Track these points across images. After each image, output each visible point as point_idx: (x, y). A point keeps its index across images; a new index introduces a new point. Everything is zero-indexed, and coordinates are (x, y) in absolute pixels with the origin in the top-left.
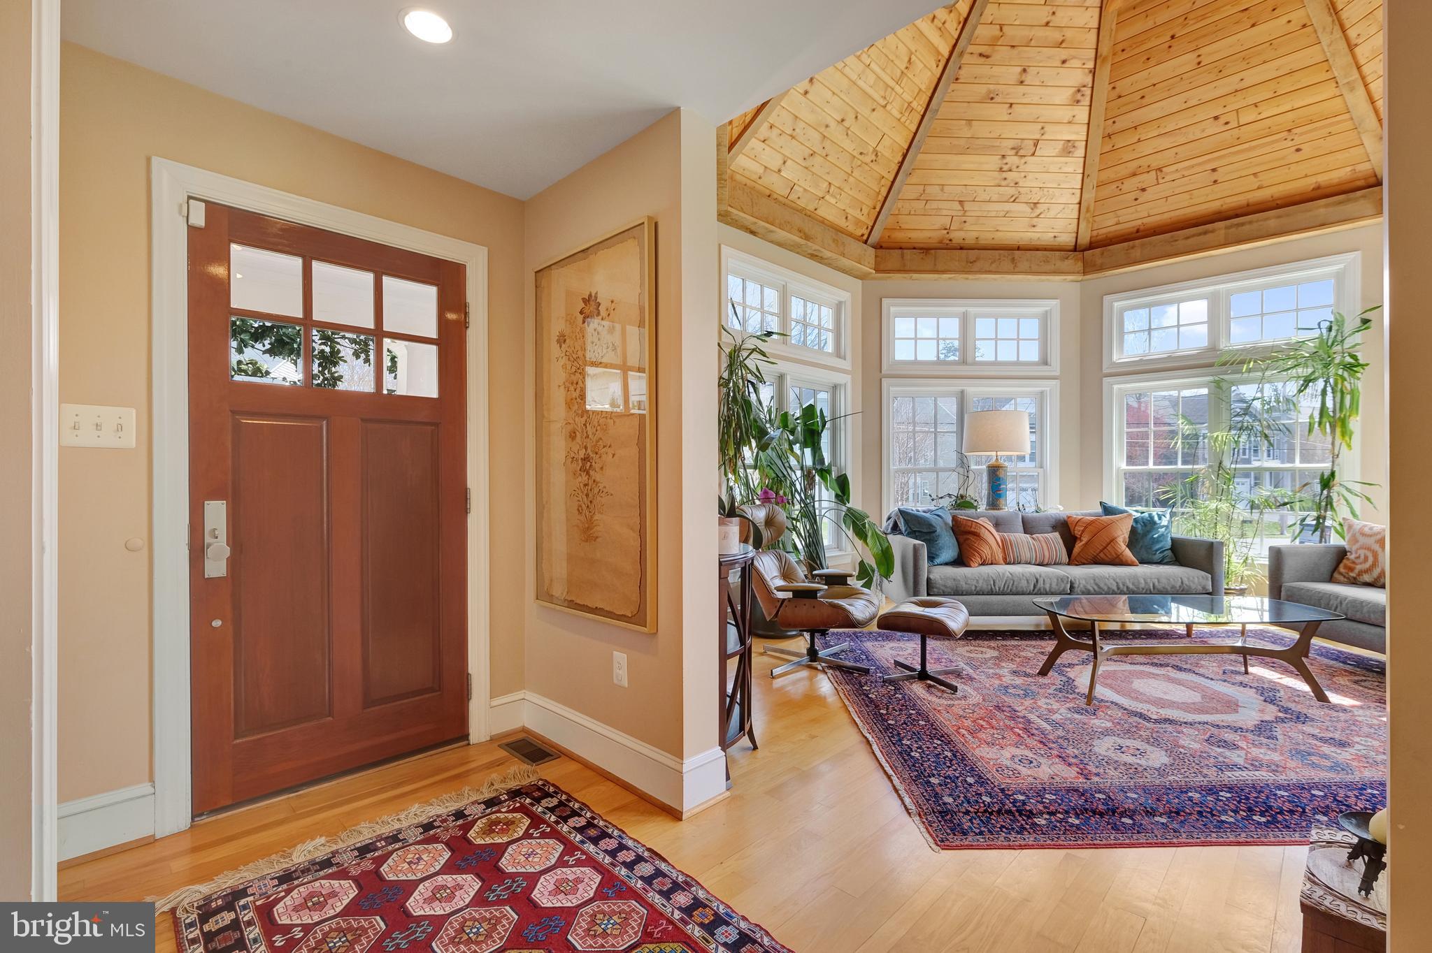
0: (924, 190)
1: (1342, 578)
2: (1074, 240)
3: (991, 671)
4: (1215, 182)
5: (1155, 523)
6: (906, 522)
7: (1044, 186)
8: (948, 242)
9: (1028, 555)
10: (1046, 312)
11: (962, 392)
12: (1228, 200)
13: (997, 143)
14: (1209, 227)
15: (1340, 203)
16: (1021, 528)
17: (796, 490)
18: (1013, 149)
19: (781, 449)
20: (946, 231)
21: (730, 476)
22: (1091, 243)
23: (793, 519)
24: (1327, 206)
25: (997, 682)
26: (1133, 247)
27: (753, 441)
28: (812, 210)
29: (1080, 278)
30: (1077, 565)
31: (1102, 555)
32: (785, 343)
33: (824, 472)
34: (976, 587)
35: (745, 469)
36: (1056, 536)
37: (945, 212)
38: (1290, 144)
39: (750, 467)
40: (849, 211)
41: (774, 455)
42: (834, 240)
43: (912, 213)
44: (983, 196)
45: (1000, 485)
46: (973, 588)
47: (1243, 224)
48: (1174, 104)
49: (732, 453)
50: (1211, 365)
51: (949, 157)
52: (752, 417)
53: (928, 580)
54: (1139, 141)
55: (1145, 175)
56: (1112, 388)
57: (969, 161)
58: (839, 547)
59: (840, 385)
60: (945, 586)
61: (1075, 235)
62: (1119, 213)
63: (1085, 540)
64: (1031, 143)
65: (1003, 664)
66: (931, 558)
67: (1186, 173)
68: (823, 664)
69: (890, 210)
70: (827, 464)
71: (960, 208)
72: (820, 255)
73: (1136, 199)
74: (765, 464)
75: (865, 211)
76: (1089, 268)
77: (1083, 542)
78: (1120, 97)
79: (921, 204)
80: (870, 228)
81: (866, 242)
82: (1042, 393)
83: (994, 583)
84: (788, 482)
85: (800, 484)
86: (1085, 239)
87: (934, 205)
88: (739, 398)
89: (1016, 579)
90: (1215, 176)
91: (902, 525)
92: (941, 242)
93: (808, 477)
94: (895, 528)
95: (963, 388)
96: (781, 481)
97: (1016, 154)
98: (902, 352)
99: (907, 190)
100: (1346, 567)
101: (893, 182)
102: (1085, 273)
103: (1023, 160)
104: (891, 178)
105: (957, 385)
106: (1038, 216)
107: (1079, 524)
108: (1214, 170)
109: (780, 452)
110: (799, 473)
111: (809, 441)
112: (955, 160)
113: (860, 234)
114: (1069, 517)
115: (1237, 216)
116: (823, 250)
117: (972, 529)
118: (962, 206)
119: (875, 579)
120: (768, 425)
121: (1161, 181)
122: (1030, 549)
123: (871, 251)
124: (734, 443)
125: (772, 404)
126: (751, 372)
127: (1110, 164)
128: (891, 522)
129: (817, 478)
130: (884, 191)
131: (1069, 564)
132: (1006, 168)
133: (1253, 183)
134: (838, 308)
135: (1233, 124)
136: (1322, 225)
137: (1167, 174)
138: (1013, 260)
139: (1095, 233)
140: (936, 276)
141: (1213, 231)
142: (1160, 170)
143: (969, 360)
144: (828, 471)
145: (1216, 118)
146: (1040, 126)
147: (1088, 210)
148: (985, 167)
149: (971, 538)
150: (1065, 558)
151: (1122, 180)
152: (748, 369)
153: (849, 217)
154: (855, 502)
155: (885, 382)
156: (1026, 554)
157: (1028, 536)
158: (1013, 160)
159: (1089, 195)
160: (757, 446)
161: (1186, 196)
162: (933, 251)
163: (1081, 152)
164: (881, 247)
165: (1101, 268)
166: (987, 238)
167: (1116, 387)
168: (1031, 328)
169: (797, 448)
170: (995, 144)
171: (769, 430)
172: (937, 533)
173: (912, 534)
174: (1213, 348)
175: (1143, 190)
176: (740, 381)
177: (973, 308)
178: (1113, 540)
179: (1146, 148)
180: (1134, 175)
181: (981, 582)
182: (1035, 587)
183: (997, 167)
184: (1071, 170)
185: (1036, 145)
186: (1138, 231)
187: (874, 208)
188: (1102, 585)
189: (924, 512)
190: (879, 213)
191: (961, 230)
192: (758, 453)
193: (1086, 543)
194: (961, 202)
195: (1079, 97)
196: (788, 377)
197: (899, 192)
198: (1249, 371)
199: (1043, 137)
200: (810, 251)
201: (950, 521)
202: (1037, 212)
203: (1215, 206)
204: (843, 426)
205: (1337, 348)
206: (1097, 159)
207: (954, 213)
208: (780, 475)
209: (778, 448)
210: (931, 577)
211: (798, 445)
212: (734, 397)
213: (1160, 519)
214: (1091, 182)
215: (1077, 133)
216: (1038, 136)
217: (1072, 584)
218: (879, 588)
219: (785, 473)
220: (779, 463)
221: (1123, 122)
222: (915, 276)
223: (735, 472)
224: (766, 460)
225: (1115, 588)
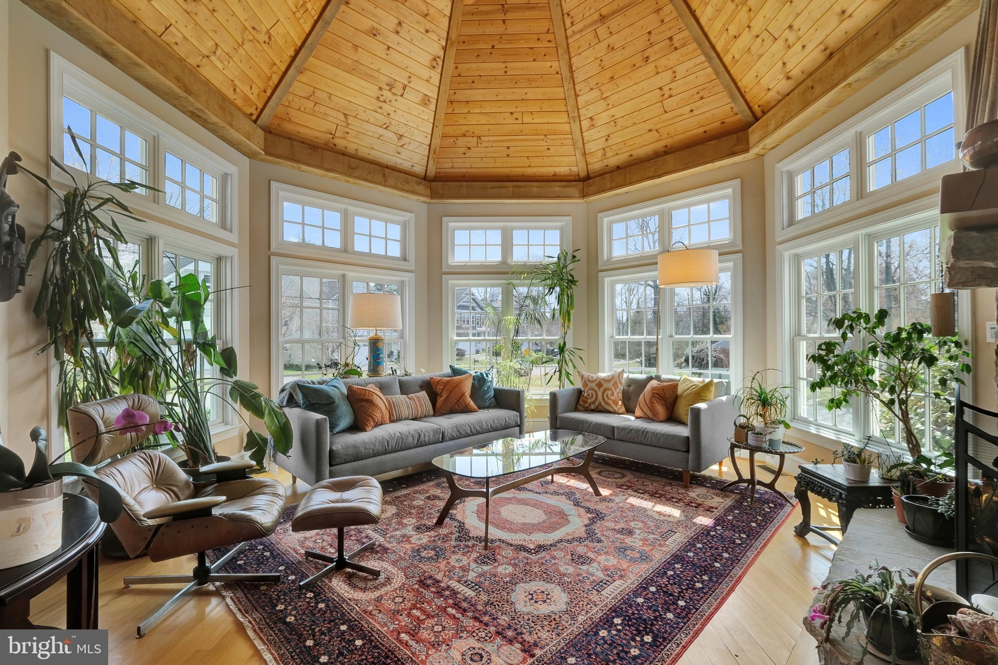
0: (314, 93)
1: (581, 408)
2: (424, 172)
3: (398, 533)
4: (508, 155)
5: (485, 380)
6: (305, 396)
7: (408, 123)
8: (332, 146)
9: (407, 413)
10: (405, 221)
11: (344, 276)
12: (514, 170)
13: (376, 75)
14: (504, 184)
15: (565, 187)
16: (399, 391)
17: (172, 369)
18: (388, 85)
19: (151, 323)
20: (331, 136)
21: (66, 356)
22: (435, 177)
23: (168, 404)
24: (559, 186)
25: (408, 546)
26: (462, 186)
27: (106, 313)
28: (195, 65)
29: (428, 200)
30: (440, 416)
31: (456, 406)
32: (156, 200)
33: (207, 346)
34: (373, 450)
35: (93, 349)
36: (423, 394)
37: (331, 119)
38: (545, 144)
39: (102, 344)
40: (237, 82)
41: (140, 330)
42: (220, 107)
43: (302, 109)
44: (362, 116)
45: (379, 354)
46: (371, 451)
47: (521, 187)
48: (490, 94)
49: (69, 328)
50: (507, 273)
51: (337, 71)
52: (104, 283)
53: (331, 451)
54: (469, 112)
55: (470, 138)
56: (448, 283)
57: (355, 82)
58: (225, 422)
59: (226, 257)
60: (347, 455)
61: (425, 168)
62: (454, 160)
63: (444, 396)
64: (401, 86)
65: (405, 521)
66: (332, 428)
67: (494, 144)
68: (217, 584)
69: (281, 99)
70: (210, 337)
71: (344, 119)
72: (204, 117)
73: (464, 154)
74: (126, 341)
75: (256, 90)
76: (434, 195)
77: (443, 398)
78: (460, 76)
79: (309, 105)
80: (259, 110)
81: (255, 122)
82: (403, 281)
83: (388, 443)
84: (161, 360)
85: (177, 361)
86: (432, 172)
87: (323, 109)
88: (82, 257)
89: (404, 437)
90: (508, 152)
91: (299, 397)
92: (326, 144)
93: (188, 353)
94: (291, 401)
95: (345, 272)
96: (151, 360)
97: (390, 90)
98: (291, 235)
99: (299, 86)
100: (583, 401)
101: (285, 73)
102: (432, 197)
103: (395, 98)
104: (283, 69)
105: (338, 270)
106: (402, 146)
107: (440, 383)
108: (508, 148)
109: (148, 326)
110: (175, 348)
111: (188, 313)
112: (343, 76)
113: (249, 112)
114: (431, 379)
115: (517, 181)
116: (208, 112)
117: (366, 397)
118: (346, 119)
119: (267, 451)
120: (131, 294)
121: (479, 145)
122: (408, 407)
123: (260, 133)
124: (73, 315)
125: (137, 269)
126: (104, 226)
127: (450, 123)
128: (285, 394)
129: (198, 352)
130: (275, 79)
131: (434, 415)
132: (382, 99)
133: (525, 162)
134: (224, 178)
135: (520, 121)
136: (557, 197)
137: (483, 142)
138: (384, 175)
139: (438, 170)
140: (322, 172)
141: (506, 187)
142: (479, 137)
143: (349, 250)
144: (213, 346)
145: (512, 113)
146: (408, 75)
147: (435, 153)
148: (366, 92)
149: (364, 404)
150: (432, 412)
151: (457, 137)
152: (98, 221)
153: (238, 90)
154: (243, 374)
155: (274, 259)
156: (405, 412)
157: (405, 396)
158: (387, 95)
159: (437, 142)
160: (112, 319)
161: (492, 160)
162: (320, 150)
163: (433, 107)
164: (270, 132)
165: (442, 197)
166: (364, 152)
167: (450, 282)
168: (395, 231)
169: (172, 321)
170: (375, 75)
171: (133, 300)
172: (336, 404)
173: (311, 406)
174: (504, 262)
175: (469, 148)
176: (85, 236)
177: (352, 207)
178: (463, 395)
179: (473, 119)
180: (465, 136)
181: (377, 444)
182: (418, 441)
183: (375, 95)
184: (426, 118)
185: (404, 89)
186: (464, 176)
187: (265, 92)
188: (462, 431)
189: (320, 383)
190: (269, 98)
191: (344, 138)
192: (113, 330)
193: (446, 398)
194: (345, 115)
195: (434, 64)
196: (161, 241)
197: (290, 85)
198: (524, 279)
199: (409, 85)
200: (191, 108)
201: (345, 391)
202: (402, 143)
203: (506, 171)
204: (229, 299)
205: (564, 270)
206: (443, 117)
207: (339, 123)
208: (149, 353)
209: (145, 322)
210: (334, 448)
211: (174, 318)
212: (74, 255)
213: (487, 376)
214: (438, 132)
215: (432, 92)
216: (406, 83)
217: (443, 434)
218: (272, 459)
219: (157, 350)
220: (147, 338)
221: (461, 96)
222: (304, 167)
223: (75, 351)
224: (127, 336)
225: (469, 432)
